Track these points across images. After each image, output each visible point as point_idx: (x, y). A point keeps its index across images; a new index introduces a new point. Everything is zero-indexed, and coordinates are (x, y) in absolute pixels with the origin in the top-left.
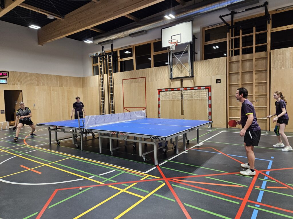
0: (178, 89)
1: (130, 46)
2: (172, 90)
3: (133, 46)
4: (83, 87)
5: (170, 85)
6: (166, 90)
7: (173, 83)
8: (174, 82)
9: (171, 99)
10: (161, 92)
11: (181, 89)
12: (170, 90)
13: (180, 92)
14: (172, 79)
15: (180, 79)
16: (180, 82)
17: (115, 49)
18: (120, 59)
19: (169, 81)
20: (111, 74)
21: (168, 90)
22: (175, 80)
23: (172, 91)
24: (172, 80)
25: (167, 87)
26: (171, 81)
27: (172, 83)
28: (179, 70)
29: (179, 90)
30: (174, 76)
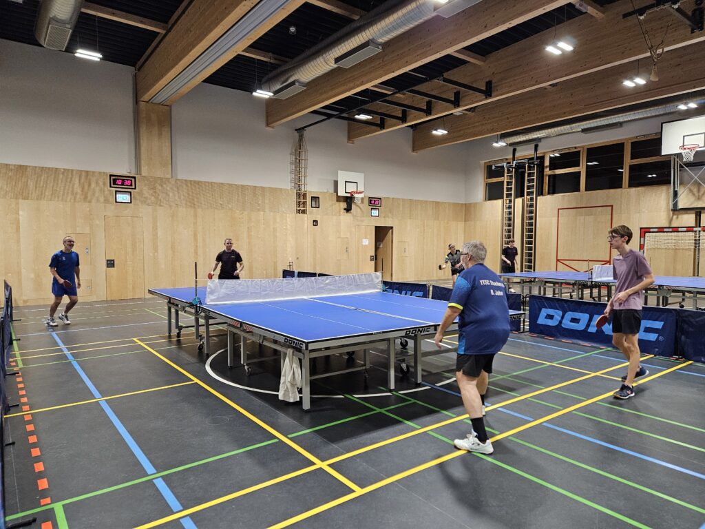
0: (689, 229)
1: (575, 148)
2: (675, 230)
3: (583, 147)
4: (465, 221)
5: (670, 222)
6: (661, 230)
7: (677, 218)
8: (680, 216)
9: (672, 246)
10: (647, 234)
11: (695, 229)
12: (671, 230)
13: (693, 234)
14: (675, 210)
15: (694, 211)
16: (694, 216)
17: (540, 152)
18: (550, 170)
19: (668, 215)
20: (532, 199)
21: (665, 230)
22: (681, 212)
23: (676, 233)
24: (676, 212)
25: (664, 223)
26: (673, 214)
27: (675, 217)
28: (694, 195)
29: (693, 231)
30: (680, 206)
